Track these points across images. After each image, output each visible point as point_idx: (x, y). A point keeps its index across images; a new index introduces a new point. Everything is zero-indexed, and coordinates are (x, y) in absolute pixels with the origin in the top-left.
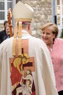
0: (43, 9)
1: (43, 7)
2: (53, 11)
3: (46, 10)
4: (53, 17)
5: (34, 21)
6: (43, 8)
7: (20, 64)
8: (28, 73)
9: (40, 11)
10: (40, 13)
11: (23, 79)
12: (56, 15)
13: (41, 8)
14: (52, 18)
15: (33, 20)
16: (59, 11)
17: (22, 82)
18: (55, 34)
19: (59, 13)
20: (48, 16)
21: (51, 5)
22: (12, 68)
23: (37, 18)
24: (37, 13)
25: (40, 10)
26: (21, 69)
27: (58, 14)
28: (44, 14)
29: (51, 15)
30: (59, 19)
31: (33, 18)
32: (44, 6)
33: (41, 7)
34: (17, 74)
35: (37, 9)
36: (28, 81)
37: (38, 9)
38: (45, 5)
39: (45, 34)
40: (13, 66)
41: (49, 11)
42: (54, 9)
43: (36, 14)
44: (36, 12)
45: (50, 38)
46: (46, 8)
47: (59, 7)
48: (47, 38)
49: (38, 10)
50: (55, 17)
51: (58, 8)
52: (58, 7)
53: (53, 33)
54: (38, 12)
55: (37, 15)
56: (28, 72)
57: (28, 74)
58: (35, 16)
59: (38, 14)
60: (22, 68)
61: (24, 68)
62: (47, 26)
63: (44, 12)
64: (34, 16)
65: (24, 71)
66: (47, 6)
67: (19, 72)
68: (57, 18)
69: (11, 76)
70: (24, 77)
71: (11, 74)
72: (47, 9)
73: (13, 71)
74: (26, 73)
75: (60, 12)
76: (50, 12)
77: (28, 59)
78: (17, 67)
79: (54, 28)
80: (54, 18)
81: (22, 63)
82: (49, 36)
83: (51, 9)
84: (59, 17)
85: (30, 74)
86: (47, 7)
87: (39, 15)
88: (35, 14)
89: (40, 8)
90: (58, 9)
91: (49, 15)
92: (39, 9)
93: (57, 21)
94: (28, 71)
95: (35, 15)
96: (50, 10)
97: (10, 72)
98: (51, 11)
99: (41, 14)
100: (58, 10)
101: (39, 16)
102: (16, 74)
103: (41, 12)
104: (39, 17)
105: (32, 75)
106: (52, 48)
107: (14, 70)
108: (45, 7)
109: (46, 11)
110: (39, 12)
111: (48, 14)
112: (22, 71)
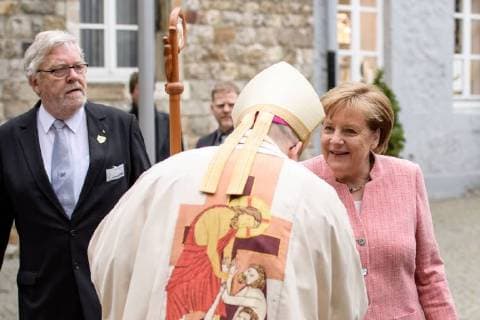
0: (276, 21)
1: (277, 13)
2: (318, 32)
3: (292, 26)
4: (322, 55)
5: (235, 73)
6: (275, 16)
7: (223, 234)
8: (250, 280)
9: (262, 29)
10: (263, 38)
11: (221, 301)
12: (333, 47)
13: (267, 18)
14: (316, 61)
15: (232, 69)
16: (347, 30)
17: (216, 313)
18: (379, 130)
19: (347, 41)
20: (299, 51)
21: (311, 5)
22: (181, 248)
23: (247, 60)
24: (247, 40)
25: (264, 25)
26: (225, 255)
27: (344, 46)
28: (281, 44)
29: (310, 47)
30: (346, 67)
31: (232, 60)
32: (280, 10)
33: (268, 12)
34: (201, 275)
35: (251, 22)
36: (244, 314)
37: (255, 21)
38: (285, 5)
39: (337, 131)
40: (188, 241)
41: (303, 31)
42: (326, 23)
43: (246, 45)
44: (243, 33)
45: (357, 149)
46: (291, 16)
47: (348, 13)
48: (343, 150)
49: (256, 26)
50: (331, 57)
51: (343, 16)
52: (341, 12)
53: (373, 125)
54: (251, 33)
55: (251, 48)
56: (253, 276)
57: (251, 285)
58: (239, 53)
59: (252, 43)
60: (228, 251)
61: (241, 253)
62: (347, 99)
63: (279, 33)
64: (235, 50)
65: (233, 268)
66: (296, 6)
67: (211, 269)
68: (339, 61)
69: (170, 282)
70: (232, 294)
71: (174, 272)
72: (295, 20)
73: (186, 259)
74: (245, 278)
75: (351, 35)
76: (308, 35)
77: (267, 221)
78: (205, 247)
79: (373, 105)
80: (323, 64)
81: (232, 232)
82: (354, 140)
83: (311, 20)
84: (347, 59)
85: (259, 287)
86: (294, 13)
87: (258, 46)
88: (241, 44)
89: (261, 18)
90: (344, 22)
91: (302, 47)
92: (259, 23)
93: (339, 74)
94: (254, 271)
95: (238, 47)
96: (307, 25)
97: (171, 264)
98: (313, 31)
99: (267, 44)
100: (340, 25)
101: (258, 51)
102: (196, 275)
103: (269, 34)
104: (258, 58)
105: (264, 291)
106: (361, 198)
107: (192, 255)
108: (283, 13)
109: (289, 31)
110: (258, 35)
111: (298, 42)
112: (225, 267)
